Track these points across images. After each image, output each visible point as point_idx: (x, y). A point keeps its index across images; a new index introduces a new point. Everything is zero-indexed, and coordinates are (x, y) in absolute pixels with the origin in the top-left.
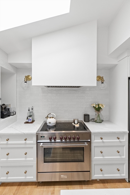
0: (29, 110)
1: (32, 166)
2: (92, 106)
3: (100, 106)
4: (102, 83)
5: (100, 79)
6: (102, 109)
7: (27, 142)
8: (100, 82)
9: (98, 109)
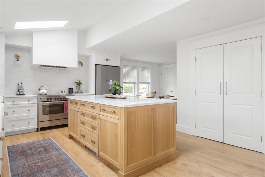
0: (18, 85)
1: (34, 119)
2: (75, 82)
3: (80, 82)
4: (82, 66)
5: (80, 63)
6: (81, 83)
7: (30, 102)
8: (80, 65)
9: (79, 84)
